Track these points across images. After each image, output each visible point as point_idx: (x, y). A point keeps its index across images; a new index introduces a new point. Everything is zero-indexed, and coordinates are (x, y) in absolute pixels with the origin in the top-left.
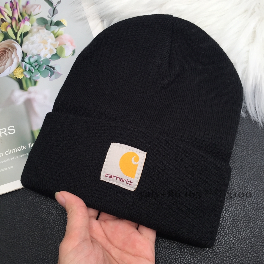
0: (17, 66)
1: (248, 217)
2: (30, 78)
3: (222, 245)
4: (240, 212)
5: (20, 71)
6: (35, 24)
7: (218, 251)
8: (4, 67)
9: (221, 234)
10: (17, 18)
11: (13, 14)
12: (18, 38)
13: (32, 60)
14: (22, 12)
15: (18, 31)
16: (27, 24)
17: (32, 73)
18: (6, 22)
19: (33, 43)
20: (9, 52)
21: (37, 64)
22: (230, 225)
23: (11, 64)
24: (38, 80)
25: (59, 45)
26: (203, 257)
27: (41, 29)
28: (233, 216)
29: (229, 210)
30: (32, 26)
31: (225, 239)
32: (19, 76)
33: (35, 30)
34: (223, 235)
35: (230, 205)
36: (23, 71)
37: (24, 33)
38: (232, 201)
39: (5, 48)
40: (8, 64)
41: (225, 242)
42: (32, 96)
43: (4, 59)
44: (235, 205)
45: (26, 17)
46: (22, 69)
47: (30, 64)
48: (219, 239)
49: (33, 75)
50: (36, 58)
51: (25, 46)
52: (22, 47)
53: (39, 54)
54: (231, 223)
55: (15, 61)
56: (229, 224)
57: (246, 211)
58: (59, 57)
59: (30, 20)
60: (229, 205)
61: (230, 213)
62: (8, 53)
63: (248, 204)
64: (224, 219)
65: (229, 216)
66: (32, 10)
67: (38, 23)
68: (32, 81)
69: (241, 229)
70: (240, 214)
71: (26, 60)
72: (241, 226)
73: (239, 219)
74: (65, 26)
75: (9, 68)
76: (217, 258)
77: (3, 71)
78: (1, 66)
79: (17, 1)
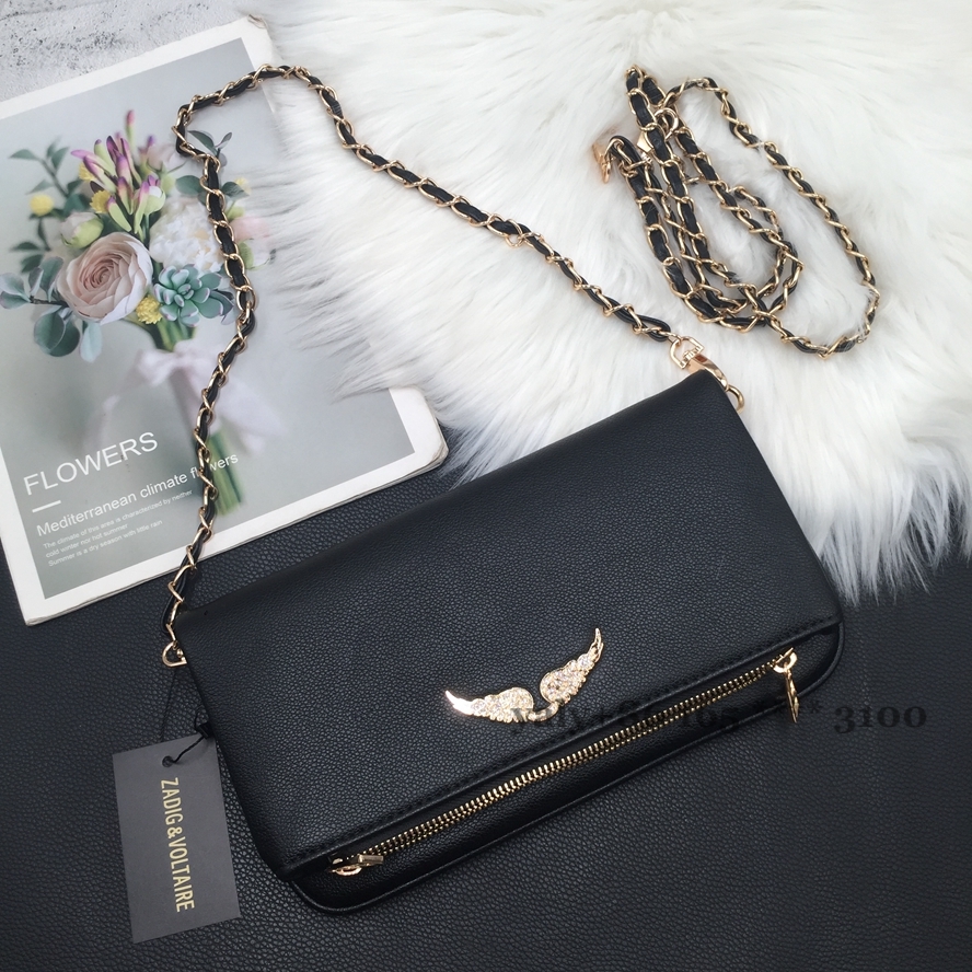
0: (141, 295)
2: (176, 322)
5: (150, 305)
6: (175, 192)
8: (113, 299)
10: (129, 179)
11: (118, 170)
12: (138, 228)
13: (177, 279)
14: (138, 164)
15: (135, 212)
16: (155, 191)
17: (181, 308)
18: (102, 189)
19: (174, 238)
20: (121, 264)
21: (189, 287)
23: (129, 291)
24: (195, 326)
27: (189, 204)
30: (167, 196)
32: (150, 319)
33: (176, 206)
36: (160, 306)
37: (150, 215)
39: (109, 254)
40: (120, 290)
42: (186, 362)
43: (110, 279)
45: (151, 177)
46: (156, 300)
47: (172, 287)
49: (184, 313)
50: (185, 273)
51: (155, 247)
52: (150, 248)
53: (190, 263)
55: (137, 284)
59: (162, 181)
62: (118, 265)
66: (163, 158)
67: (180, 190)
68: (182, 326)
71: (163, 278)
74: (246, 195)
75: (125, 299)
77: (112, 307)
78: (105, 297)
79: (124, 136)
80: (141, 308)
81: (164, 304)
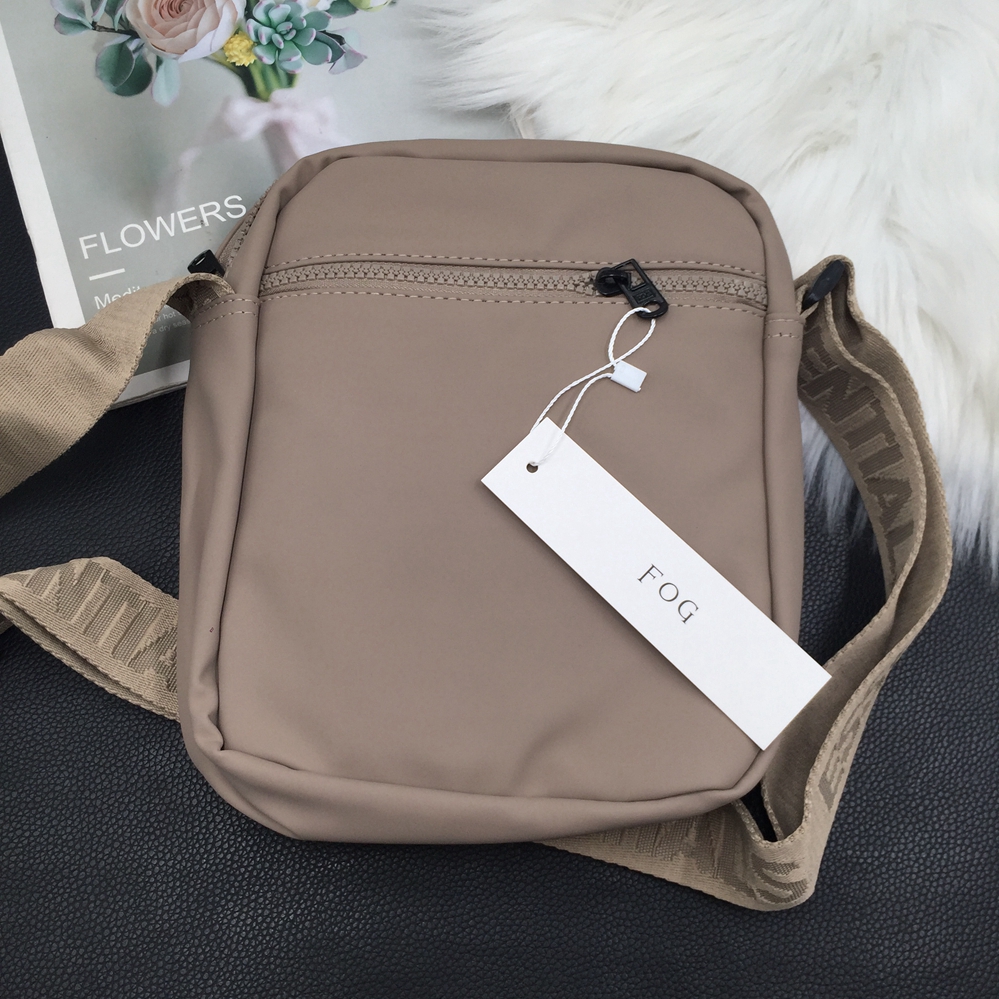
1: (990, 705)
3: (921, 775)
4: (970, 691)
5: (242, 44)
7: (911, 791)
8: (196, 33)
9: (918, 747)
22: (942, 724)
26: (868, 806)
28: (950, 702)
29: (940, 685)
31: (927, 761)
34: (922, 751)
35: (944, 673)
36: (253, 46)
38: (948, 663)
41: (927, 768)
43: (193, 8)
44: (957, 672)
46: (249, 38)
47: (270, 24)
48: (912, 761)
54: (946, 718)
56: (940, 722)
57: (986, 688)
60: (941, 673)
61: (943, 692)
63: (991, 669)
64: (927, 709)
65: (941, 701)
69: (971, 735)
70: (970, 697)
72: (971, 728)
73: (967, 710)
75: (209, 36)
76: (909, 809)
77: (194, 40)
78: (185, 30)
80: (230, 46)
81: (258, 43)
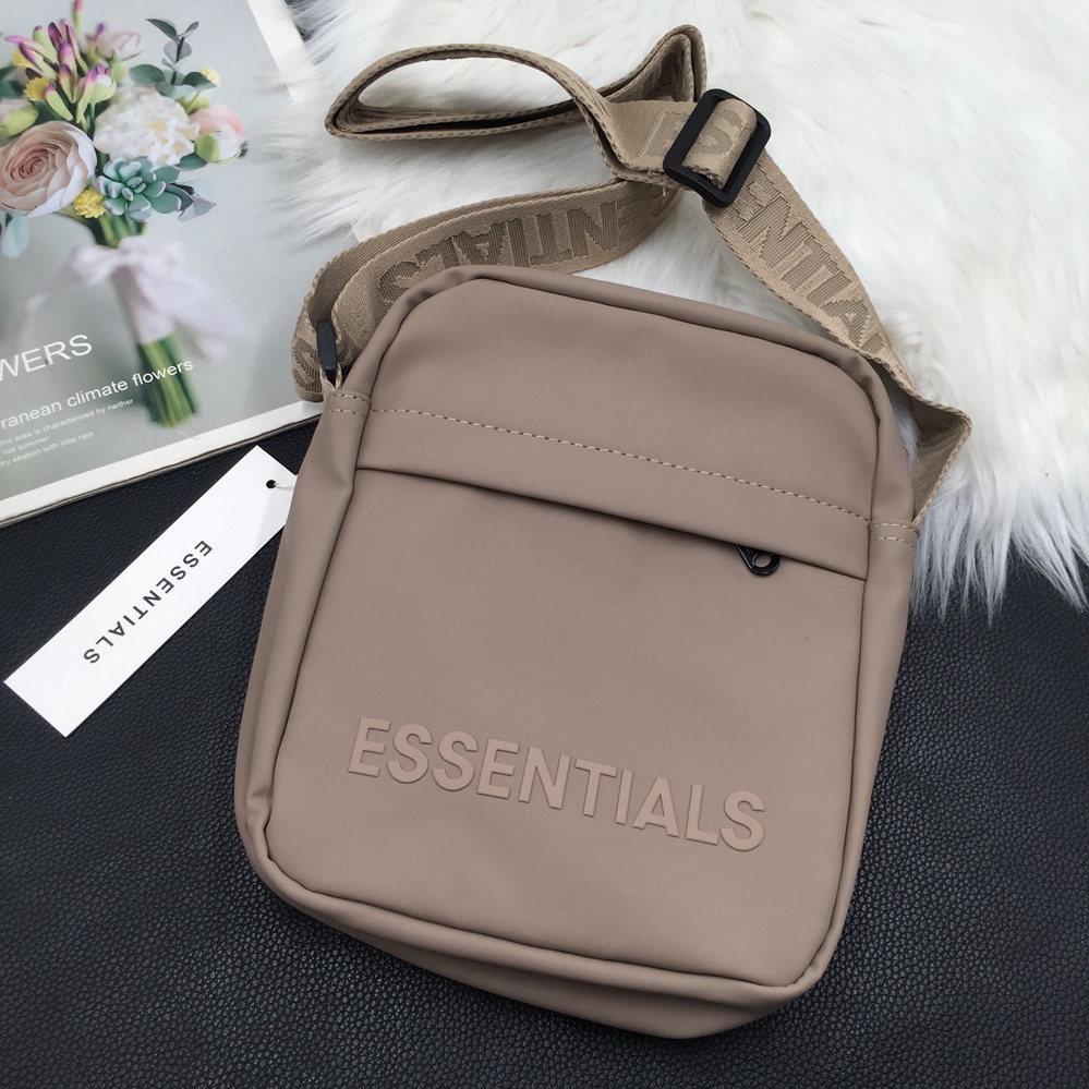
0: (81, 187)
2: (123, 217)
6: (128, 81)
8: (46, 192)
10: (73, 67)
11: (60, 57)
12: (81, 118)
13: (126, 172)
14: (85, 51)
15: (78, 101)
16: (104, 80)
17: (129, 202)
18: (40, 76)
19: (125, 128)
20: (57, 153)
21: (141, 180)
23: (66, 183)
24: (146, 221)
25: (201, 132)
27: (144, 93)
30: (118, 85)
32: (90, 212)
33: (129, 95)
37: (96, 105)
39: (43, 143)
40: (55, 182)
42: (131, 259)
45: (100, 65)
49: (132, 207)
50: (138, 165)
51: (103, 139)
52: (95, 138)
53: (143, 155)
55: (77, 175)
58: (204, 163)
59: (113, 70)
62: (54, 155)
66: (115, 46)
67: (135, 80)
68: (131, 223)
71: (109, 170)
74: (214, 86)
77: (44, 199)
78: (36, 188)
79: (69, 23)
80: (80, 201)
81: (108, 197)
